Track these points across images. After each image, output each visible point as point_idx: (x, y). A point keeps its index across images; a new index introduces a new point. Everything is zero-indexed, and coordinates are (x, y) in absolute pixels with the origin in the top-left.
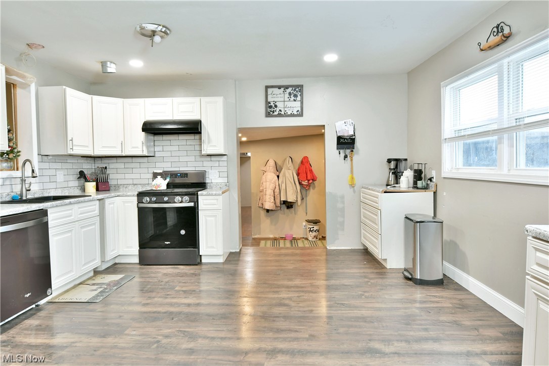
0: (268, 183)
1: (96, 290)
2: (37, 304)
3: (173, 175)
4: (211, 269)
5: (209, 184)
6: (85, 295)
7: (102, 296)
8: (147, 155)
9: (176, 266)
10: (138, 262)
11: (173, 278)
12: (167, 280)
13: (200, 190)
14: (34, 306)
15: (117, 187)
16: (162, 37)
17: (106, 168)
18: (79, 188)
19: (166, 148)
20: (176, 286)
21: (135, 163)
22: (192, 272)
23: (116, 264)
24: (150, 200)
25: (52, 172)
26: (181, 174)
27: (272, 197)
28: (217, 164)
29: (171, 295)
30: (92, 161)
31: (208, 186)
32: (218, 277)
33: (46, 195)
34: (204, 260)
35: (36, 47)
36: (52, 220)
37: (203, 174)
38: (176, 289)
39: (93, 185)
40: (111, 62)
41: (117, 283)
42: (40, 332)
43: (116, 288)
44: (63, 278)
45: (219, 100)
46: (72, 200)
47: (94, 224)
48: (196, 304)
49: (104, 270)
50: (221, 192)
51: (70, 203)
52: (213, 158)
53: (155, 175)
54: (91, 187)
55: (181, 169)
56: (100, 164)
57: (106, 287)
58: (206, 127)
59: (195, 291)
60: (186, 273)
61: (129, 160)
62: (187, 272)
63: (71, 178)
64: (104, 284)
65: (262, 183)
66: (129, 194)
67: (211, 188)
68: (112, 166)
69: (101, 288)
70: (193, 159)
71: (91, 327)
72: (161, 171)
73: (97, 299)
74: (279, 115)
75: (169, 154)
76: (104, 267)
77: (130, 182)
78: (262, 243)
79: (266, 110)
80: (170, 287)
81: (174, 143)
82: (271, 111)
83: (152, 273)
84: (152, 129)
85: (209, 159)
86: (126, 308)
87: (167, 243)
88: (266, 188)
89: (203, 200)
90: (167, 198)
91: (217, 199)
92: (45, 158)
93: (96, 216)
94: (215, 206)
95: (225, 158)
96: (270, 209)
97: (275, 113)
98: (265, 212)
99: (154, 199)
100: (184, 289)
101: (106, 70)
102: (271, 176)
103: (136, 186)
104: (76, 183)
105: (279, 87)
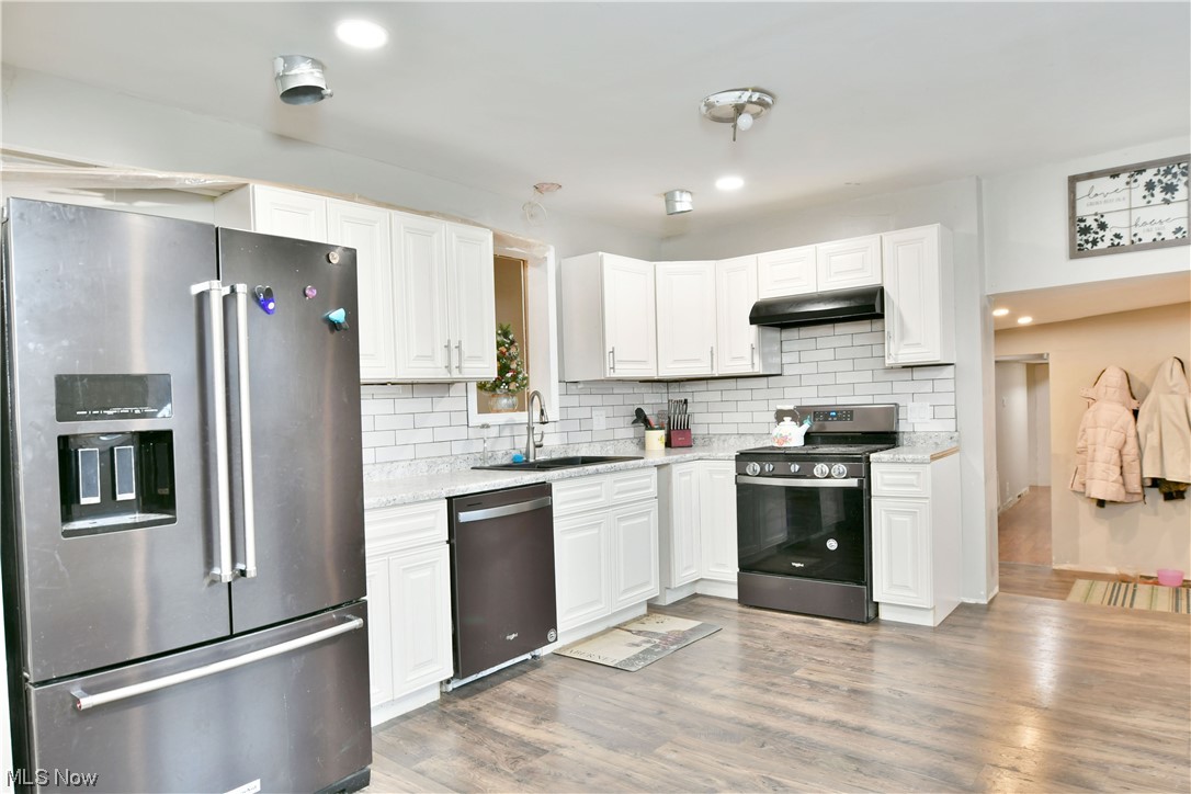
0: (1101, 432)
1: (637, 645)
2: (533, 653)
3: (820, 414)
4: (895, 641)
5: (906, 436)
6: (615, 651)
7: (644, 659)
8: (761, 373)
9: (816, 619)
10: (736, 598)
11: (799, 646)
12: (783, 649)
13: (876, 451)
14: (528, 656)
15: (708, 439)
16: (755, 116)
17: (686, 401)
18: (636, 441)
19: (805, 356)
20: (799, 667)
21: (742, 391)
22: (848, 638)
23: (695, 596)
24: (762, 469)
25: (585, 413)
26: (837, 412)
27: (1112, 467)
28: (928, 387)
29: (779, 686)
30: (663, 388)
31: (903, 439)
32: (907, 663)
33: (572, 454)
34: (884, 615)
35: (547, 189)
36: (562, 503)
37: (892, 412)
38: (796, 674)
39: (659, 436)
40: (682, 191)
41: (681, 639)
42: (519, 710)
43: (675, 647)
44: (592, 609)
45: (930, 234)
46: (601, 467)
47: (648, 513)
48: (828, 722)
49: (669, 606)
50: (927, 457)
51: (598, 473)
52: (918, 374)
53: (780, 416)
54: (656, 438)
55: (841, 401)
56: (677, 394)
57: (658, 641)
58: (896, 303)
59: (837, 687)
60: (832, 641)
61: (732, 383)
62: (836, 636)
63: (621, 422)
64: (655, 634)
65: (1084, 431)
66: (720, 455)
67: (913, 444)
68: (698, 398)
69: (648, 642)
70: (868, 376)
71: (600, 722)
72: (791, 407)
73: (633, 665)
74: (1115, 248)
75: (812, 368)
76: (669, 599)
77: (733, 429)
78: (1081, 586)
79: (1072, 239)
80: (786, 666)
81: (821, 343)
82: (1087, 241)
83: (759, 626)
84: (772, 317)
85: (907, 375)
86: (678, 696)
87: (798, 565)
88: (1094, 444)
89: (882, 473)
90: (797, 467)
91: (918, 473)
92: (573, 387)
93: (651, 498)
94: (915, 489)
95: (949, 371)
96: (1107, 498)
97: (1101, 246)
98: (1095, 504)
99: (769, 467)
100: (814, 678)
101: (674, 207)
102: (1111, 412)
103: (743, 438)
104: (630, 432)
105: (1114, 174)
